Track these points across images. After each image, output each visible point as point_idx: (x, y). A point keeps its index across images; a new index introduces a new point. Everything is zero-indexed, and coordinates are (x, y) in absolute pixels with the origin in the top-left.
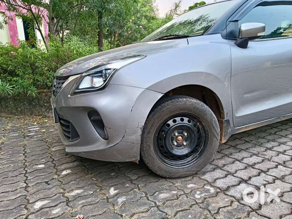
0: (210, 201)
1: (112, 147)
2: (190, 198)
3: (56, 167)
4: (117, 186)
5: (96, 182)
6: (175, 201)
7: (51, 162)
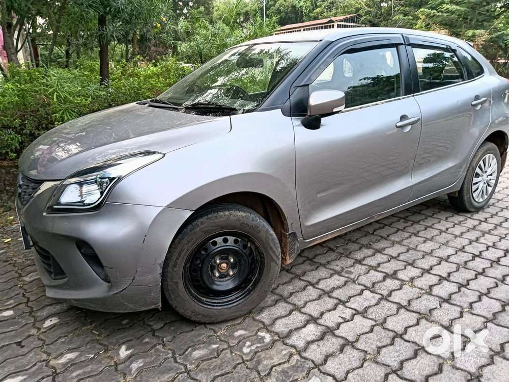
0: (262, 357)
1: (116, 293)
2: (236, 354)
3: (33, 314)
4: (130, 342)
5: (98, 338)
6: (214, 360)
7: (24, 305)
